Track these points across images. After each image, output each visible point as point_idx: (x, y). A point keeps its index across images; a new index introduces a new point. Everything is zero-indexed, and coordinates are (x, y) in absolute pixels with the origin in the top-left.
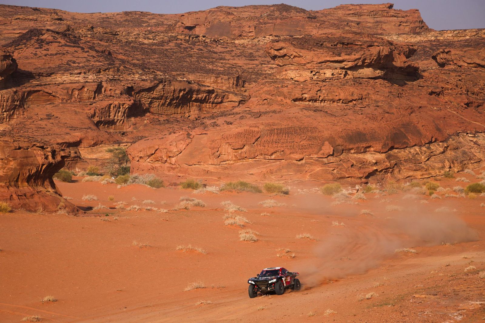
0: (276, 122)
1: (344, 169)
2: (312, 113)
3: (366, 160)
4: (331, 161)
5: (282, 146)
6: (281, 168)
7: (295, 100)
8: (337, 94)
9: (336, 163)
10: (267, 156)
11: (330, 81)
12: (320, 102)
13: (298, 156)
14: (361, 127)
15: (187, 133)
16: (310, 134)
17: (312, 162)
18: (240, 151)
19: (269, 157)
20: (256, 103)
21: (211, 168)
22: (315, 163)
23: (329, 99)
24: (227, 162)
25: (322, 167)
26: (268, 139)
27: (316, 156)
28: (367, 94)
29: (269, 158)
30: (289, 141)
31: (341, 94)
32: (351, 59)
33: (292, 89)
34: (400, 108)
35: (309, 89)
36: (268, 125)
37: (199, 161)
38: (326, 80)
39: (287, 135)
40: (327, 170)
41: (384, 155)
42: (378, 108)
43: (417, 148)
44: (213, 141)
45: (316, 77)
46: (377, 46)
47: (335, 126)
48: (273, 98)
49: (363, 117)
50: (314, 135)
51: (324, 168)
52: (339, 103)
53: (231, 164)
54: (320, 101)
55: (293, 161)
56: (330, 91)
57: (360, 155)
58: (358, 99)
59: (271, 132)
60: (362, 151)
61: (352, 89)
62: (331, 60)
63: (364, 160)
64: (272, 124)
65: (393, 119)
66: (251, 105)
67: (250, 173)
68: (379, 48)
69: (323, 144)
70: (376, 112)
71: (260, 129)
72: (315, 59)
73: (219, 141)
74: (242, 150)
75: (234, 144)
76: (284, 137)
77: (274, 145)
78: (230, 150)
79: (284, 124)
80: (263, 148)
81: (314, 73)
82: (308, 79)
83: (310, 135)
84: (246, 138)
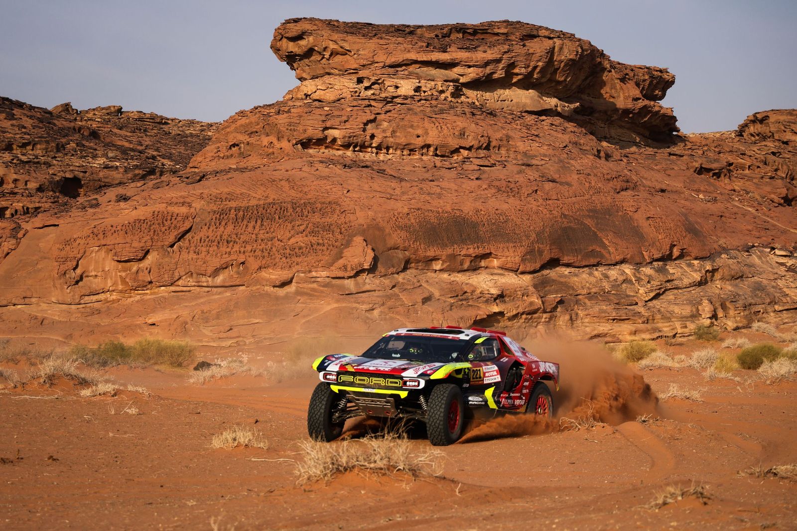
0: (238, 192)
1: (400, 309)
2: (338, 170)
3: (472, 289)
4: (367, 287)
5: (242, 250)
6: (232, 308)
7: (306, 144)
8: (419, 132)
9: (381, 293)
10: (204, 279)
11: (405, 102)
12: (374, 150)
13: (276, 275)
14: (468, 207)
15: (14, 226)
16: (316, 218)
17: (313, 290)
18: (135, 267)
19: (210, 279)
20: (212, 154)
21: (53, 311)
22: (322, 292)
23: (399, 144)
24: (102, 297)
25: (338, 301)
26: (210, 233)
27: (324, 274)
28: (505, 139)
29: (210, 284)
30: (261, 236)
31: (431, 133)
32: (475, 60)
33: (300, 116)
34: (589, 175)
35: (345, 118)
36: (219, 198)
37: (25, 295)
38: (395, 100)
39: (259, 222)
40: (352, 309)
41: (527, 278)
42: (527, 170)
43: (628, 269)
44: (67, 243)
45: (370, 92)
46: (545, 37)
47: (392, 202)
48: (252, 140)
49: (480, 187)
50: (328, 219)
51: (344, 305)
52: (427, 155)
53: (113, 301)
54: (377, 148)
55: (266, 288)
56: (401, 123)
57: (459, 275)
58: (476, 146)
59: (221, 216)
60: (466, 266)
61: (461, 123)
62: (419, 60)
63: (466, 288)
64: (226, 196)
65: (566, 194)
66: (199, 159)
67: (150, 321)
68: (551, 42)
69: (348, 244)
70: (521, 179)
71: (192, 210)
72: (381, 58)
73: (82, 242)
74: (141, 265)
75: (118, 249)
76: (250, 229)
77: (224, 249)
78: (109, 265)
79: (257, 197)
80: (195, 256)
81: (366, 84)
82: (347, 94)
83: (318, 220)
84: (152, 233)
